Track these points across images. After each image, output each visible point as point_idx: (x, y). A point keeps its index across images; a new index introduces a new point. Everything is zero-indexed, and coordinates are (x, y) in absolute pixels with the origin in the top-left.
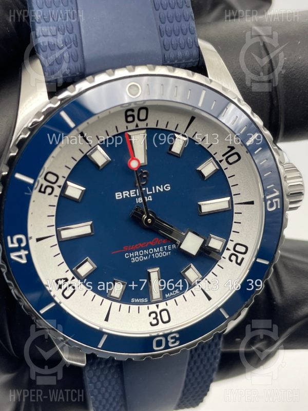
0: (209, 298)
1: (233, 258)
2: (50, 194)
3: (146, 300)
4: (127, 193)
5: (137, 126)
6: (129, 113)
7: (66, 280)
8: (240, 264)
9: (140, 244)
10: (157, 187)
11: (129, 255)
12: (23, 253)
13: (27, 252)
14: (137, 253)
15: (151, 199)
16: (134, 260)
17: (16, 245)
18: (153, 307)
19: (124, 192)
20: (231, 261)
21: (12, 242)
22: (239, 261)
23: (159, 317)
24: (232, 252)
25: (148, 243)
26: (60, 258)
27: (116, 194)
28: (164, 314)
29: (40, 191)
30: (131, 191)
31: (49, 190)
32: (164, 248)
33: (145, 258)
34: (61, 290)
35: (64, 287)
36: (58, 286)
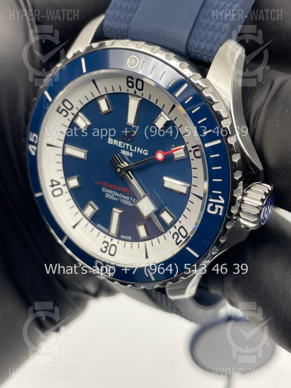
0: (147, 257)
1: (176, 236)
2: (65, 116)
3: (107, 231)
5: (135, 92)
6: (130, 79)
7: (59, 184)
8: (178, 244)
10: (139, 148)
11: (105, 190)
12: (35, 148)
14: (110, 192)
15: (132, 156)
16: (107, 196)
17: (33, 140)
18: (108, 238)
20: (174, 238)
22: (178, 241)
24: (177, 231)
25: (120, 188)
26: (60, 167)
28: (113, 248)
29: (58, 111)
31: (64, 113)
32: (130, 199)
33: (116, 199)
34: (52, 189)
35: (55, 187)
36: (51, 185)
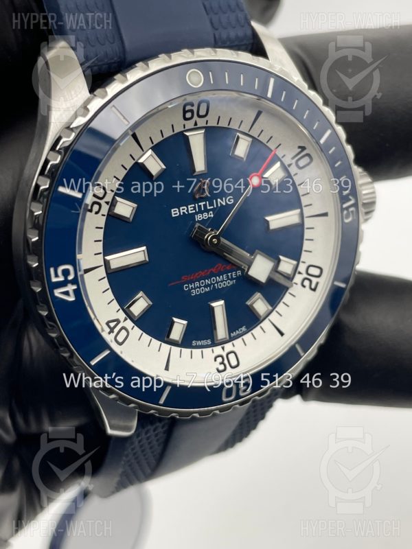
0: (282, 334)
1: (307, 283)
2: (97, 213)
3: (209, 342)
4: (183, 209)
5: (196, 124)
6: (188, 108)
7: (118, 321)
8: (314, 290)
9: (200, 272)
10: (219, 200)
11: (189, 287)
12: (71, 288)
13: (75, 287)
14: (197, 284)
15: (212, 216)
16: (194, 293)
17: (61, 279)
18: (218, 350)
19: (181, 208)
20: (304, 286)
21: (57, 276)
22: (313, 286)
23: (226, 362)
24: (305, 275)
25: (210, 270)
26: (110, 295)
27: (172, 210)
28: (232, 357)
30: (189, 206)
31: (96, 208)
32: (228, 276)
33: (208, 289)
34: (113, 335)
35: (116, 330)
36: (109, 330)
